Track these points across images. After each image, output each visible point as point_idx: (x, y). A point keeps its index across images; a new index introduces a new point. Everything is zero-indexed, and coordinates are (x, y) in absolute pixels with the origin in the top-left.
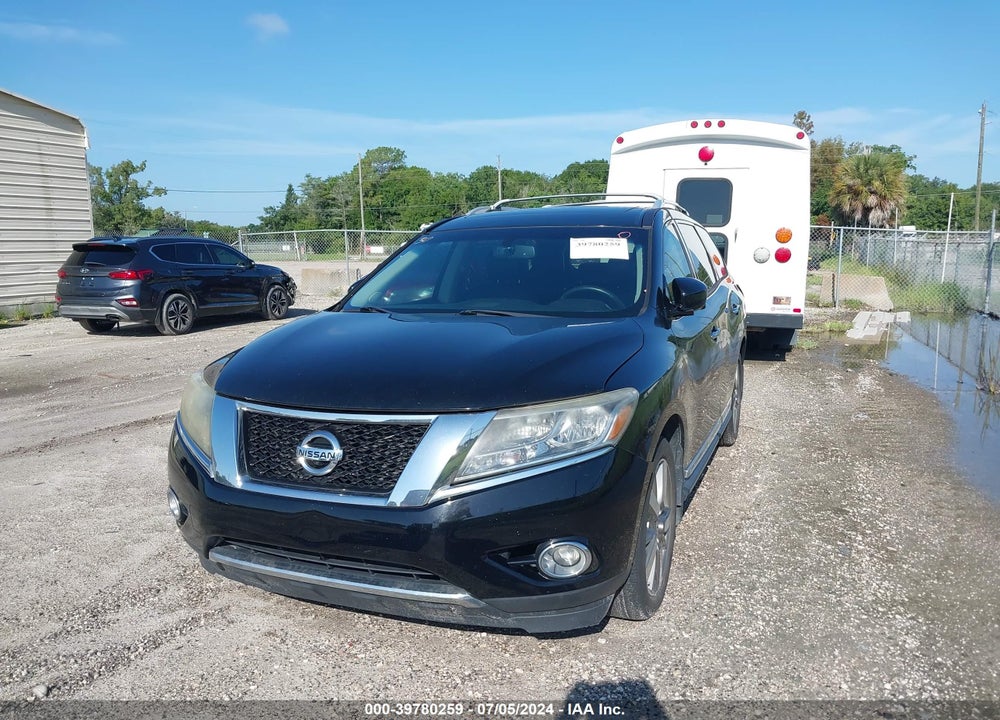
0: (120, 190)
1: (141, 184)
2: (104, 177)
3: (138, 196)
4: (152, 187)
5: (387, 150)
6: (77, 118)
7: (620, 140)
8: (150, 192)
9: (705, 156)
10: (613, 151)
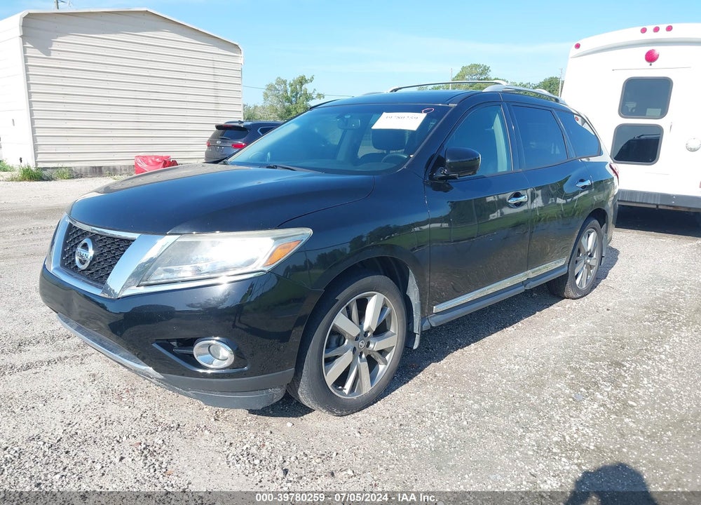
0: (296, 95)
1: (310, 91)
2: (288, 86)
3: (307, 99)
4: (316, 93)
5: (476, 66)
6: (237, 44)
7: (578, 46)
8: (314, 96)
9: (651, 57)
10: (571, 55)
